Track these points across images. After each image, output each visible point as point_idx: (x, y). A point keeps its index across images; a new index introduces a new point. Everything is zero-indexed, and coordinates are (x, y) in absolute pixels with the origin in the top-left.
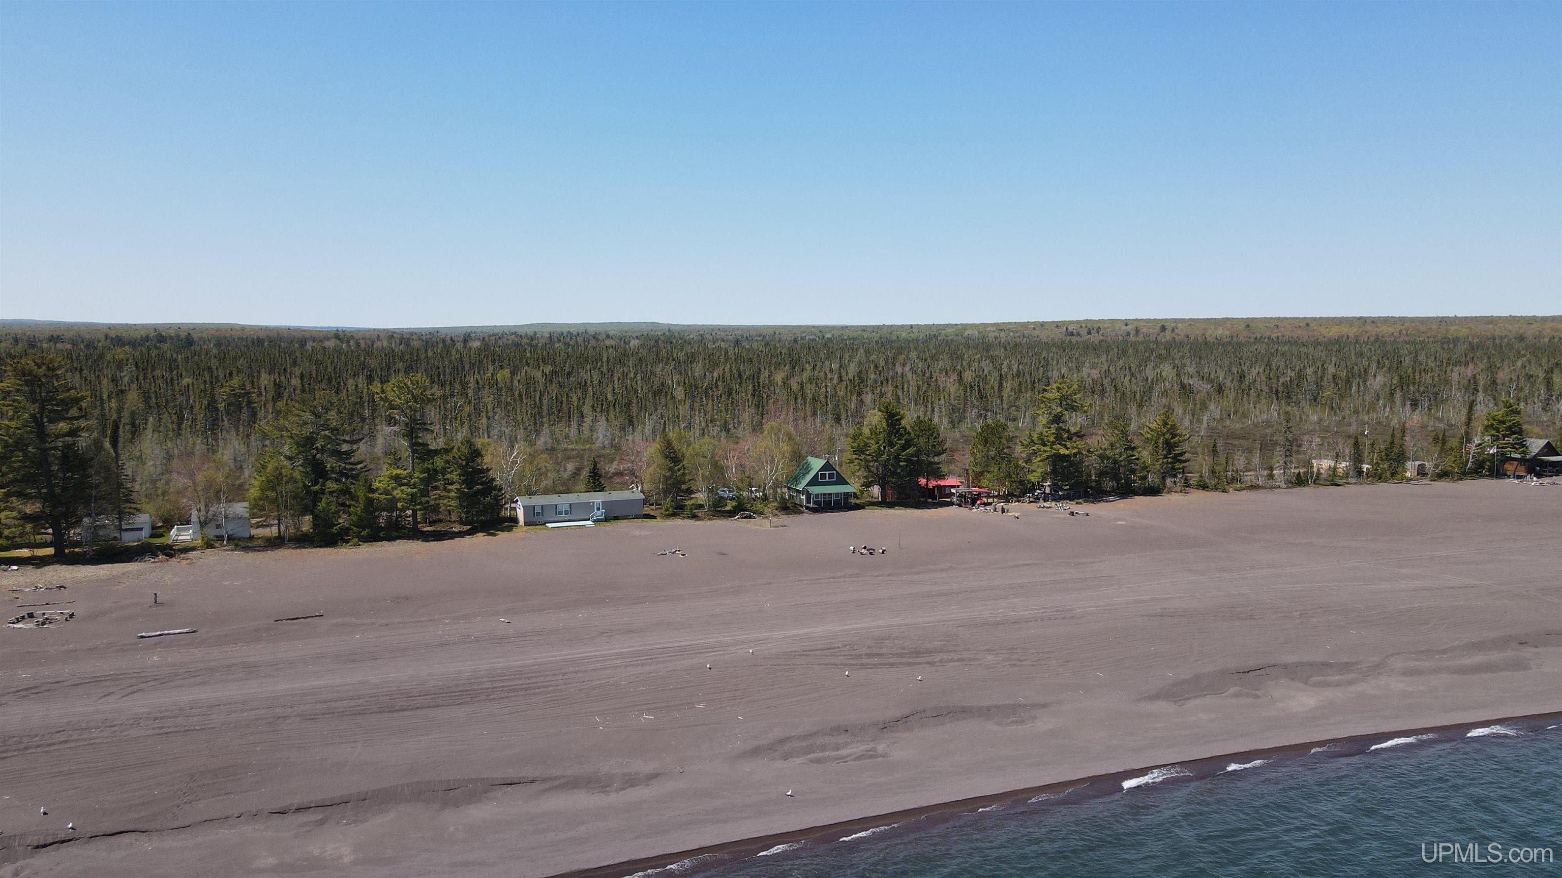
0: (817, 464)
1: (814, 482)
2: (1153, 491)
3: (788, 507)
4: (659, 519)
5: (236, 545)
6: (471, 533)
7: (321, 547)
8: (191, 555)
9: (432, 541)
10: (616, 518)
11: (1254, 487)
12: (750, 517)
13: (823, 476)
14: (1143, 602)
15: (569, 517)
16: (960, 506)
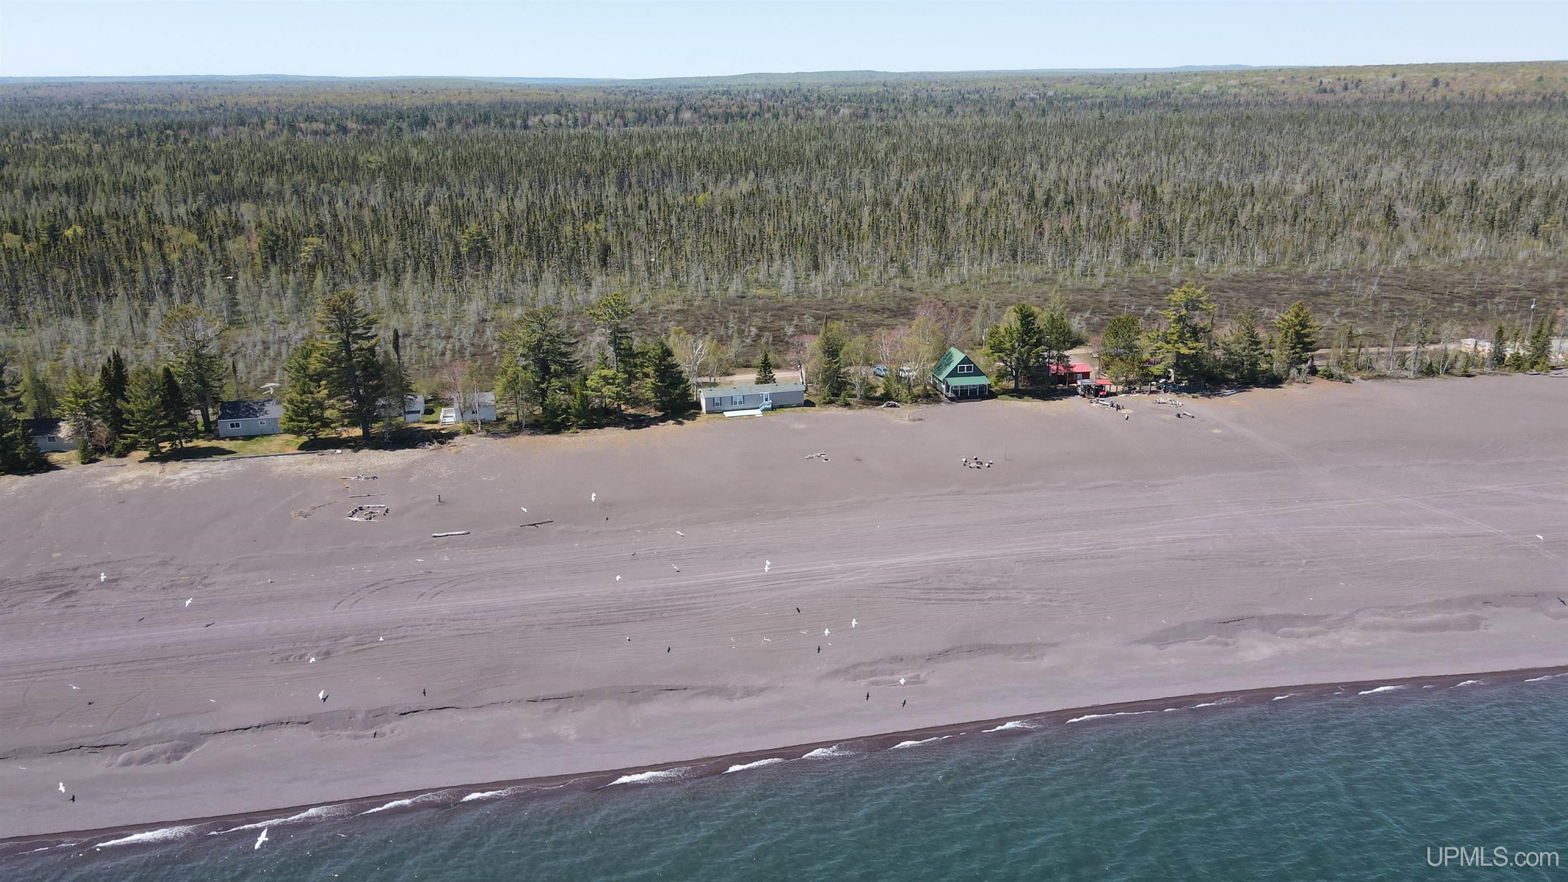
0: (958, 356)
1: (953, 374)
2: (1274, 381)
3: (930, 397)
4: (817, 408)
5: (488, 431)
6: (663, 419)
7: (549, 433)
8: (457, 439)
9: (633, 428)
10: (782, 407)
11: (1382, 377)
12: (895, 406)
13: (962, 369)
14: (1180, 541)
15: (742, 406)
16: (1084, 396)
